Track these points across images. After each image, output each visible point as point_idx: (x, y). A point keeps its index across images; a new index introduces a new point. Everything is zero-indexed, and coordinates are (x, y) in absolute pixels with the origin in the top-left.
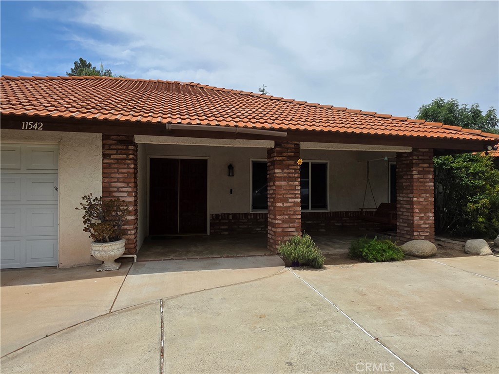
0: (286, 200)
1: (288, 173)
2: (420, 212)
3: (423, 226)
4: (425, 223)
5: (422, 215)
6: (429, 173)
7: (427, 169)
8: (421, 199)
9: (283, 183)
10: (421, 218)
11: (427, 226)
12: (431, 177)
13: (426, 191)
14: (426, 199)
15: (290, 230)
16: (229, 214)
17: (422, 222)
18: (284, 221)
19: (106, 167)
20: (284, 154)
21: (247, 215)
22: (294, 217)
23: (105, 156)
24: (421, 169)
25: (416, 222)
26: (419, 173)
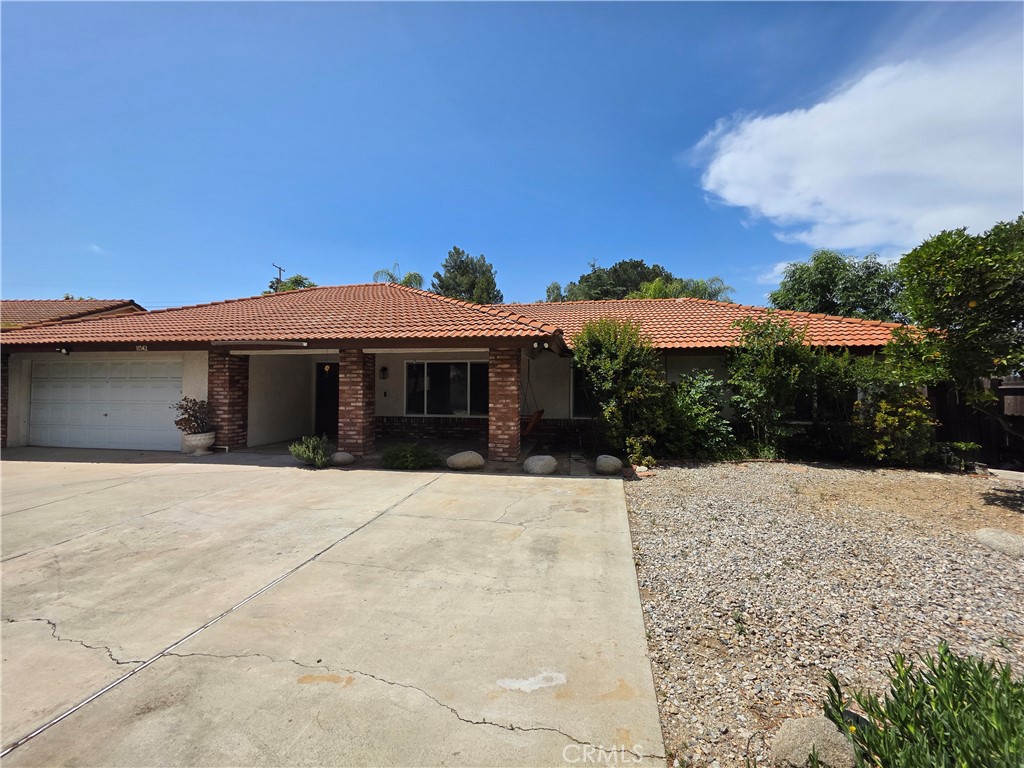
0: (349, 404)
1: (350, 378)
2: (498, 419)
3: (500, 437)
4: (503, 434)
5: (500, 424)
6: (511, 375)
7: (508, 371)
8: (498, 406)
9: (346, 388)
10: (498, 428)
11: (507, 437)
12: (513, 379)
13: (506, 397)
14: (506, 405)
15: (351, 433)
16: (383, 418)
17: (500, 432)
18: (346, 424)
19: (211, 375)
20: (348, 360)
21: (400, 418)
22: (355, 421)
23: (210, 366)
24: (499, 370)
25: (491, 432)
26: (497, 375)
